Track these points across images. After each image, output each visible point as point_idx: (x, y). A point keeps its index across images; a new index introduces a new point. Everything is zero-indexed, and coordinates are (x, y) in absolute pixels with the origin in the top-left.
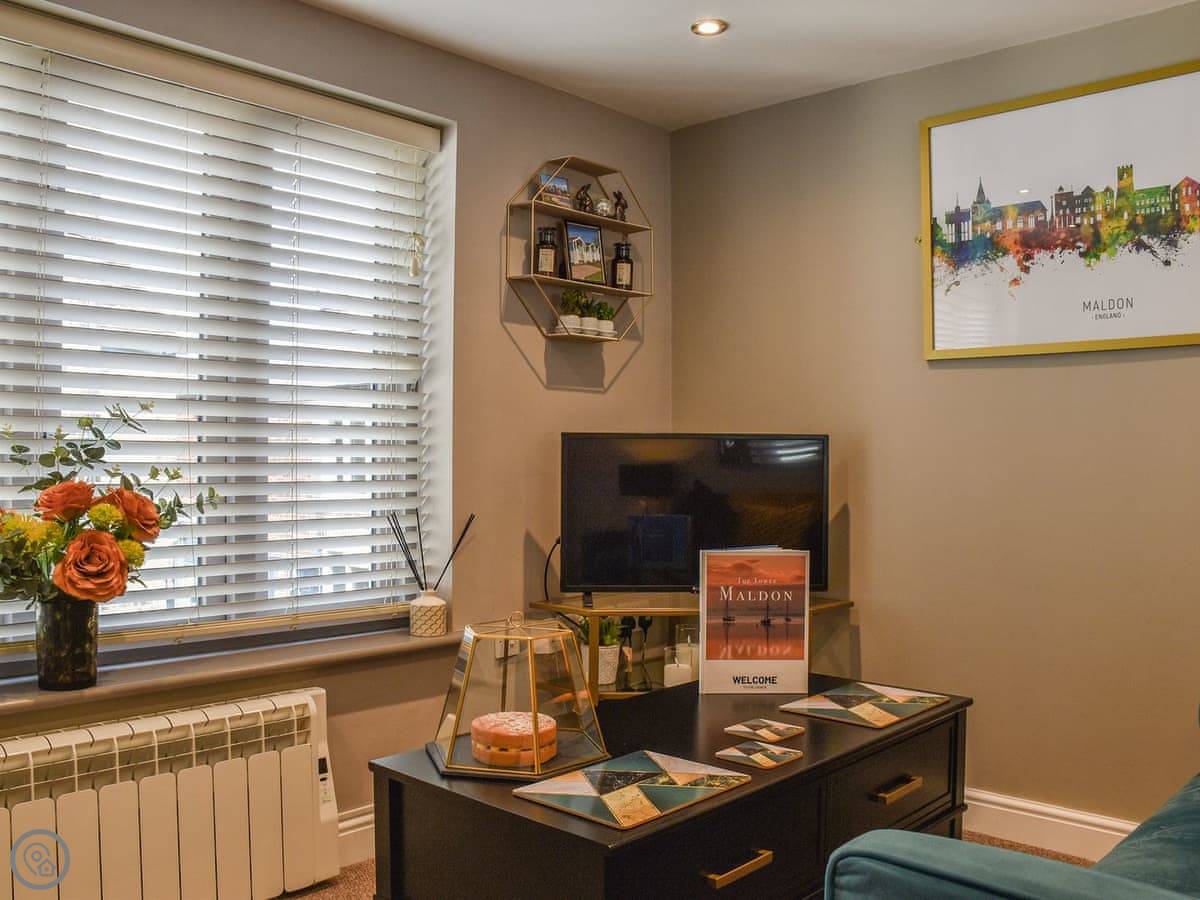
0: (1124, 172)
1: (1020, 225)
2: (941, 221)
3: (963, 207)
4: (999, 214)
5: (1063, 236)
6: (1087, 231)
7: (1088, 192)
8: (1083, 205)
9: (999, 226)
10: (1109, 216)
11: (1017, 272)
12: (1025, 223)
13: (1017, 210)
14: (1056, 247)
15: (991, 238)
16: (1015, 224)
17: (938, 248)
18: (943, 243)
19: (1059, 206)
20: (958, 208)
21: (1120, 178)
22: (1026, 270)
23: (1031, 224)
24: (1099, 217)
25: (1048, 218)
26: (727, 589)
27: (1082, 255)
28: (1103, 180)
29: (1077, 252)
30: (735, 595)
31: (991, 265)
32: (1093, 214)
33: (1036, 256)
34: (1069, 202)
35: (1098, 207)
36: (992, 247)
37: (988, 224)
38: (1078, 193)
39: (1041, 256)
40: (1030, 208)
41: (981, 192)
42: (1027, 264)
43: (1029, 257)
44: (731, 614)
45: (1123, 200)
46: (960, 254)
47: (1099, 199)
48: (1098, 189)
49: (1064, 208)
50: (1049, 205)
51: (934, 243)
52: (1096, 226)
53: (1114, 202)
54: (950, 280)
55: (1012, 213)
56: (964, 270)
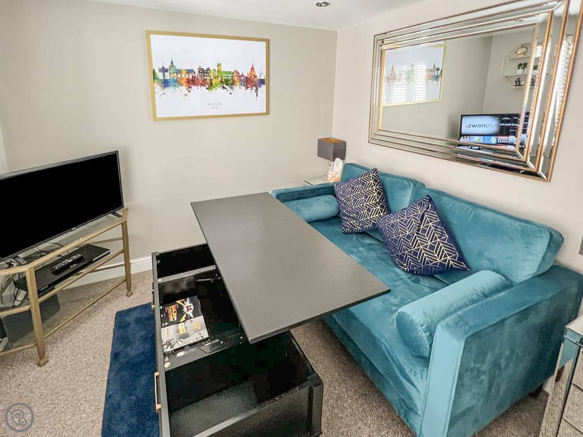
1: (187, 76)
2: (157, 71)
3: (165, 67)
4: (179, 72)
5: (201, 82)
6: (208, 81)
7: (208, 69)
8: (207, 73)
9: (179, 75)
10: (215, 78)
11: (186, 92)
12: (189, 76)
13: (186, 72)
14: (199, 85)
15: (177, 80)
16: (185, 76)
17: (156, 80)
18: (158, 79)
19: (199, 72)
20: (163, 67)
21: (218, 66)
23: (191, 77)
24: (212, 78)
25: (196, 76)
27: (207, 88)
28: (213, 67)
29: (205, 87)
31: (177, 89)
32: (210, 76)
33: (193, 87)
34: (203, 72)
35: (212, 75)
36: (177, 82)
37: (175, 74)
38: (205, 69)
39: (194, 88)
40: (189, 72)
41: (172, 63)
42: (190, 89)
43: (190, 87)
45: (219, 73)
46: (166, 83)
47: (212, 72)
48: (212, 69)
49: (201, 73)
50: (197, 71)
51: (154, 78)
52: (211, 80)
53: (216, 74)
54: (161, 92)
55: (184, 72)
56: (166, 89)
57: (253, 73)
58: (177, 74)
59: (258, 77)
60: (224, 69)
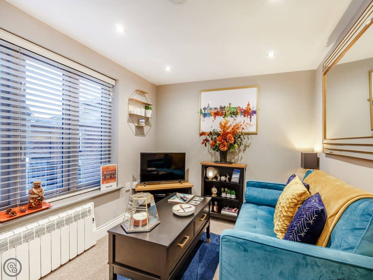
0: (230, 104)
1: (214, 111)
2: (202, 109)
3: (206, 107)
4: (211, 109)
5: (221, 114)
6: (224, 113)
7: (225, 107)
8: (224, 109)
10: (227, 111)
11: (213, 119)
14: (219, 115)
17: (202, 114)
18: (202, 113)
19: (220, 109)
22: (215, 119)
23: (216, 111)
25: (219, 111)
27: (223, 117)
28: (227, 105)
31: (210, 117)
32: (225, 111)
34: (222, 108)
36: (210, 114)
37: (209, 110)
38: (223, 107)
39: (217, 117)
40: (216, 109)
41: (209, 105)
42: (215, 118)
43: (215, 117)
45: (230, 109)
46: (205, 115)
48: (226, 106)
50: (219, 108)
53: (228, 109)
54: (203, 120)
55: (213, 109)
56: (205, 118)
57: (249, 107)
58: (210, 110)
59: (252, 110)
60: (232, 106)
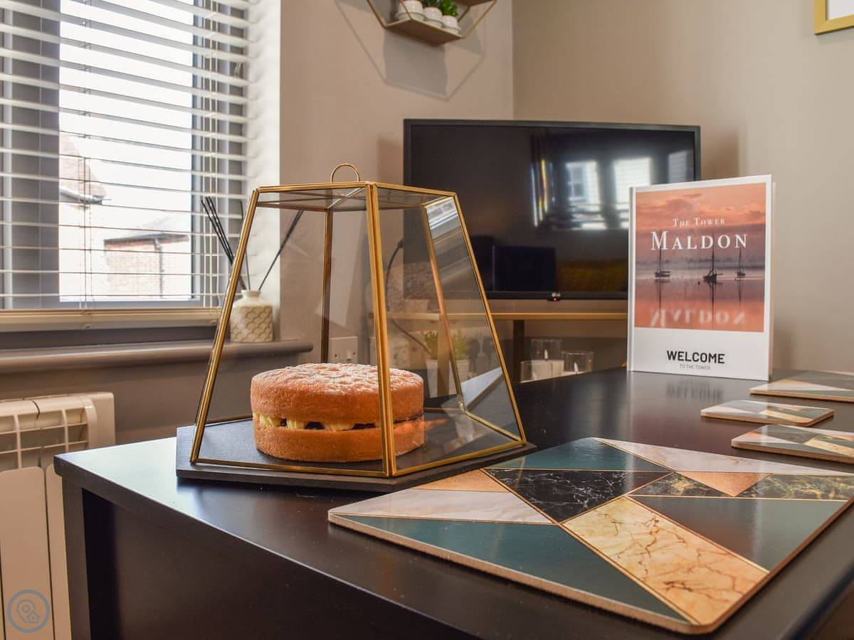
26: (660, 235)
30: (670, 244)
44: (665, 268)
